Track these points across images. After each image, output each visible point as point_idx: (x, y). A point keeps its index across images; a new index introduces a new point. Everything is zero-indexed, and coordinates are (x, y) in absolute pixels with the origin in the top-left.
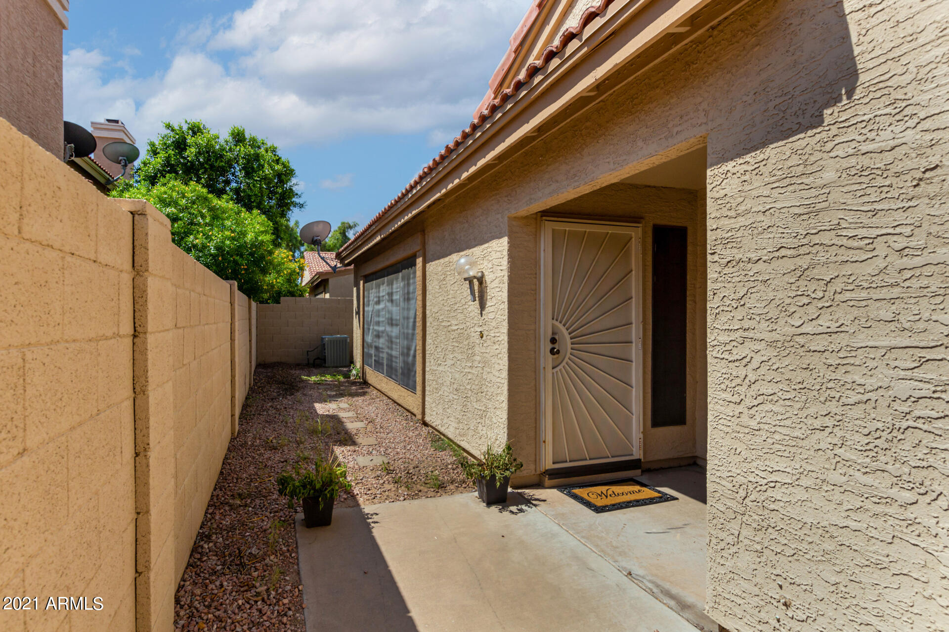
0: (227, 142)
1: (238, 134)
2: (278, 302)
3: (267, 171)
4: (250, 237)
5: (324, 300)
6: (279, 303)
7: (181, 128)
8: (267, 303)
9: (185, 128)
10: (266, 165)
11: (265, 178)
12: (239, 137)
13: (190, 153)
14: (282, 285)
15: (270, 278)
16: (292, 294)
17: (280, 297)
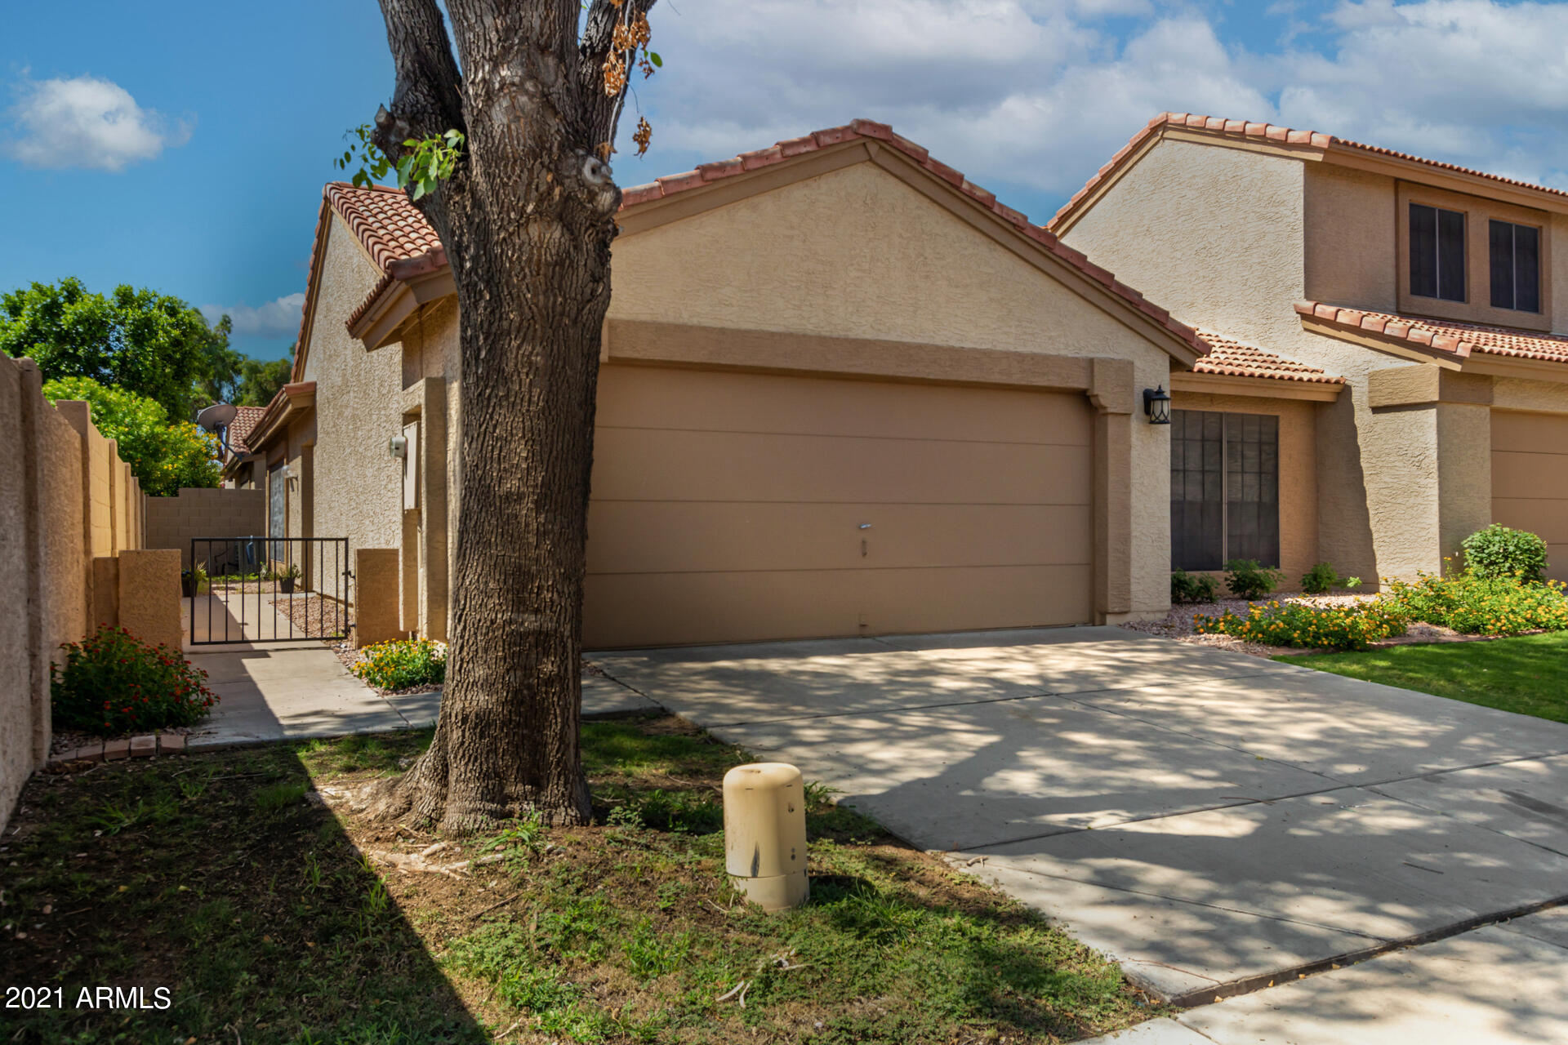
0: (111, 308)
1: (125, 294)
2: (175, 494)
3: (162, 338)
4: (145, 429)
5: (250, 491)
6: (177, 495)
7: (52, 288)
8: (160, 495)
9: (57, 288)
10: (160, 332)
11: (160, 348)
12: (126, 298)
13: (66, 321)
14: (182, 470)
15: (167, 465)
16: (196, 484)
17: (177, 488)
